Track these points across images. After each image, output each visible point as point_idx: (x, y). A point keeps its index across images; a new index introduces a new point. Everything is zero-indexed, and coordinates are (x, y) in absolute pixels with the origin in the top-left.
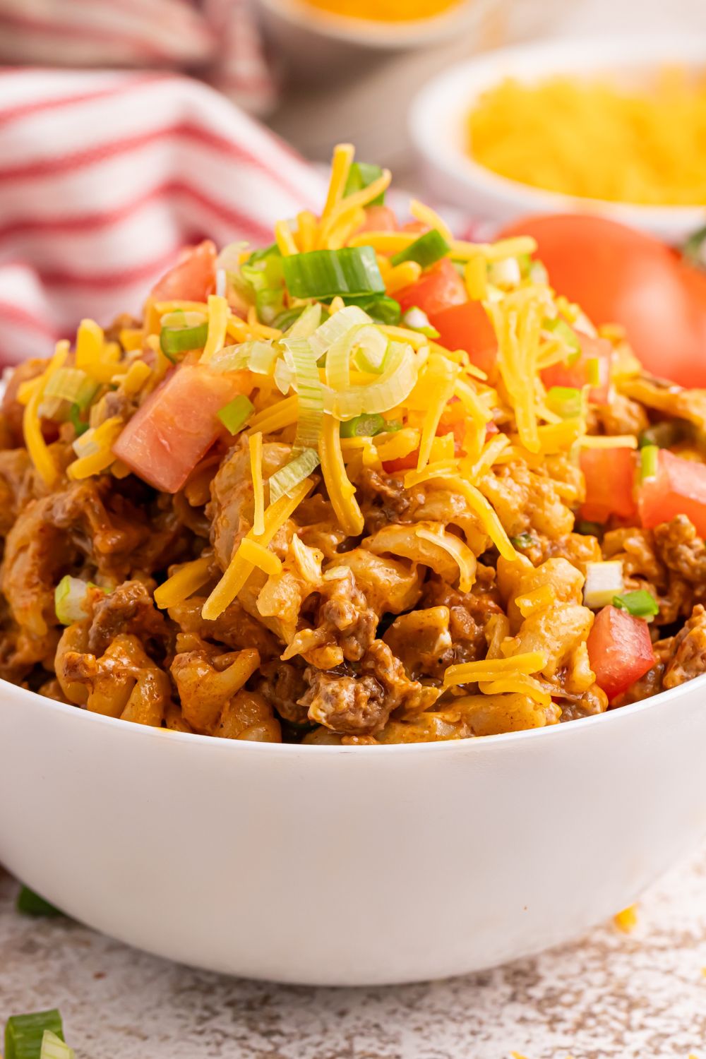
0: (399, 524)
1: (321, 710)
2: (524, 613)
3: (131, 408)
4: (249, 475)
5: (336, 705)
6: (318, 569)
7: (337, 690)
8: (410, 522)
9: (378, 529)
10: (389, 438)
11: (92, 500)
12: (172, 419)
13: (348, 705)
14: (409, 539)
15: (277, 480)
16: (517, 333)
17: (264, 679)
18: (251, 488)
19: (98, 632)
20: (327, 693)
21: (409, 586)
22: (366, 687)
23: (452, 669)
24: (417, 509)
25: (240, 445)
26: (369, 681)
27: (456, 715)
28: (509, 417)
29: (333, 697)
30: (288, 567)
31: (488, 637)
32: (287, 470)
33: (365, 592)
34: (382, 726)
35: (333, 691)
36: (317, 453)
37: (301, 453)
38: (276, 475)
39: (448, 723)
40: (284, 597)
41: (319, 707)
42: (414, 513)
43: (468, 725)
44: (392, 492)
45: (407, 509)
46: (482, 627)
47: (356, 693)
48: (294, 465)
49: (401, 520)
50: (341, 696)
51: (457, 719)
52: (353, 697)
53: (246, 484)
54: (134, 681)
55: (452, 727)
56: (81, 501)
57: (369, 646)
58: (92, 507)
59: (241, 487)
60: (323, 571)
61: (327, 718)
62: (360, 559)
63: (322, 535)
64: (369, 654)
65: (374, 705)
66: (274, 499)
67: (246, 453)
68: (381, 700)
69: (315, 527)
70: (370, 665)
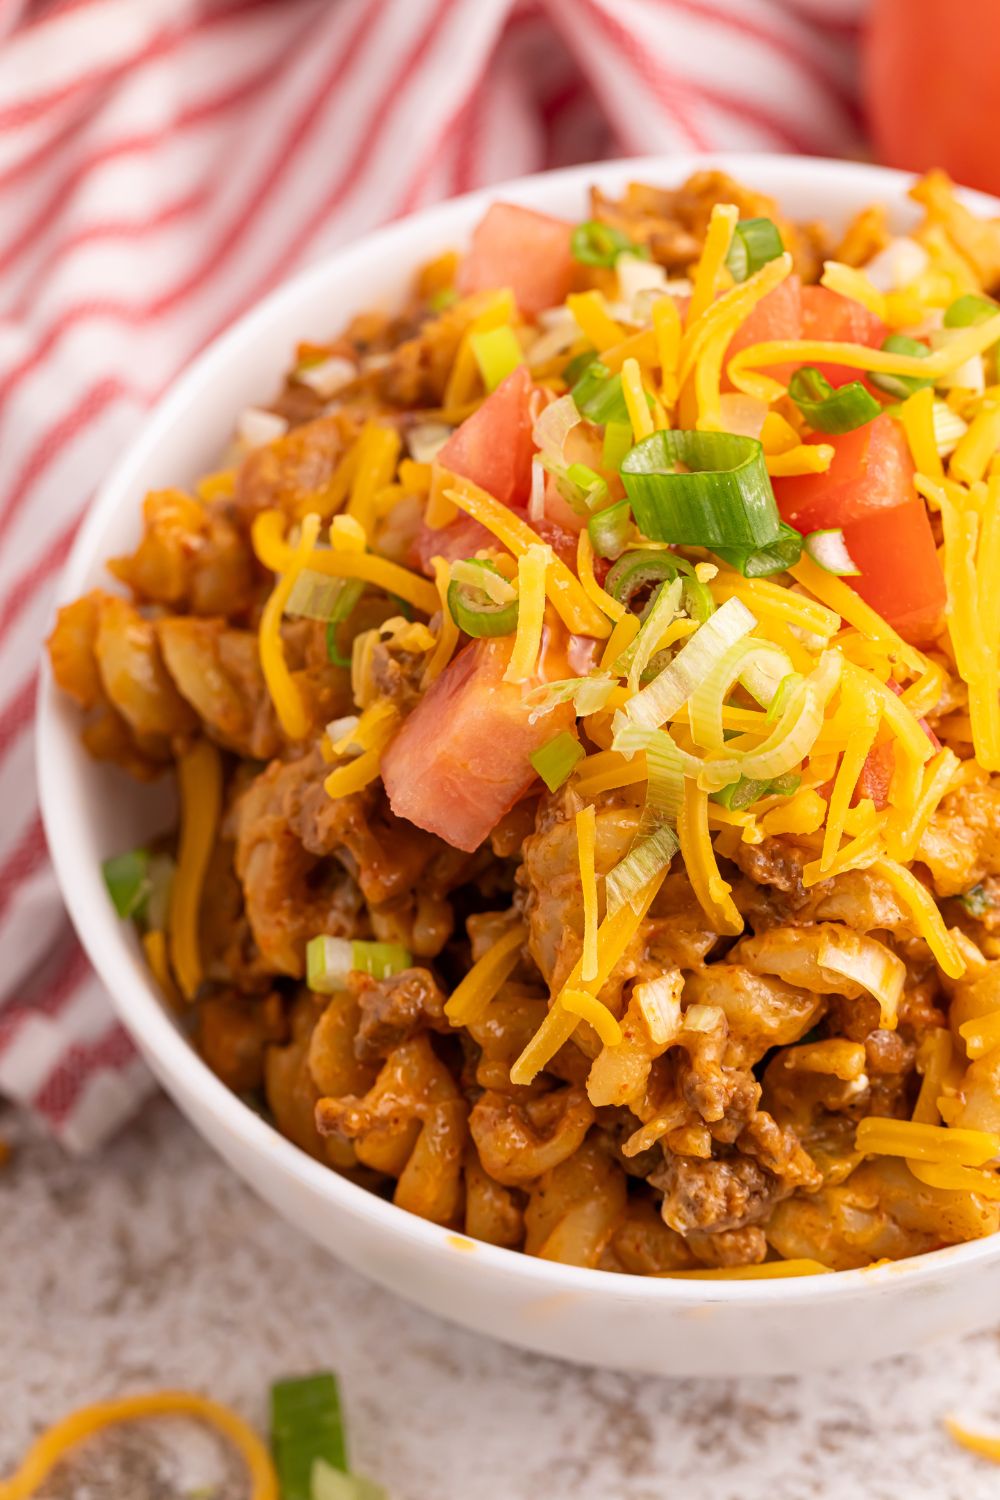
0: (793, 926)
1: (680, 1218)
2: (970, 1054)
3: (409, 692)
4: (574, 866)
5: (701, 1218)
6: (674, 1008)
7: (702, 1194)
8: (811, 923)
9: (764, 929)
10: (781, 805)
11: (356, 830)
12: (464, 766)
13: (718, 1216)
14: (807, 962)
15: (616, 880)
16: (975, 559)
17: (602, 1130)
18: (579, 887)
19: (366, 1046)
20: (688, 1197)
21: (806, 1019)
22: (743, 1183)
23: (867, 1125)
24: (820, 904)
25: (562, 808)
26: (749, 1171)
27: (871, 1201)
28: (961, 703)
29: (695, 1205)
30: (631, 1030)
31: (920, 1070)
32: (631, 861)
33: (745, 1039)
34: (767, 1219)
35: (696, 1196)
36: (675, 831)
37: (653, 831)
38: (614, 871)
39: (860, 1209)
40: (625, 1080)
41: (677, 1212)
42: (817, 909)
43: (887, 1213)
44: (782, 884)
45: (804, 907)
46: (912, 1049)
47: (729, 1196)
48: (641, 853)
49: (796, 919)
50: (708, 1206)
51: (873, 1205)
52: (724, 1204)
53: (572, 878)
54: (418, 1125)
55: (866, 1217)
56: (341, 830)
57: (749, 1123)
58: (355, 840)
59: (565, 883)
60: (684, 1009)
61: (687, 1231)
62: (738, 990)
63: (684, 941)
64: (748, 1135)
65: (755, 1203)
66: (613, 909)
67: (572, 831)
68: (766, 1193)
69: (673, 922)
70: (750, 1150)
